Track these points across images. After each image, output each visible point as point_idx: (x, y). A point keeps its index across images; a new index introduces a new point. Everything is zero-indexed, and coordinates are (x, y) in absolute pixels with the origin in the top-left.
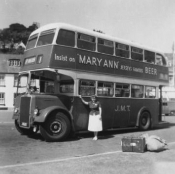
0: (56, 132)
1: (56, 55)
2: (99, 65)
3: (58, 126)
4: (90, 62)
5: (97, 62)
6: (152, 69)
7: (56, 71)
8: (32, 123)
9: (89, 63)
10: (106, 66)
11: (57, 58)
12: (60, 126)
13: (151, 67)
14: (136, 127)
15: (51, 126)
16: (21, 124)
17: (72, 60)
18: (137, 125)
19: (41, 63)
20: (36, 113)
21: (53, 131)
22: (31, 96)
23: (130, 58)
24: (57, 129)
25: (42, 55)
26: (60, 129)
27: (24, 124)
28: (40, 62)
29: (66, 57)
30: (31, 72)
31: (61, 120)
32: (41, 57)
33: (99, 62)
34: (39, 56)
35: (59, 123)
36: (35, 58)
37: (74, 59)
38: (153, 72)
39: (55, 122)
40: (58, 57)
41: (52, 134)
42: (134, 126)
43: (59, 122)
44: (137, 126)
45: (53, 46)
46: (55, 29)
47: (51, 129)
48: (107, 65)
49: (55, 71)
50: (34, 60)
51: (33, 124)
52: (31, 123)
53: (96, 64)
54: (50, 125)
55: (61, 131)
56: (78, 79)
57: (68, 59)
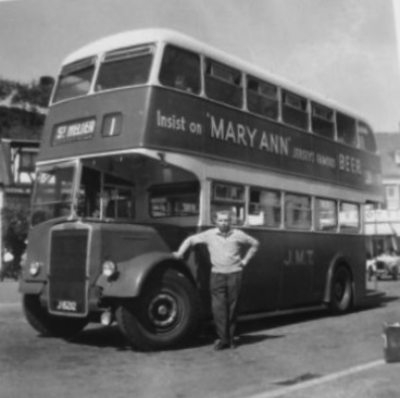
0: (164, 323)
1: (159, 112)
2: (252, 144)
3: (168, 305)
4: (232, 135)
5: (247, 137)
6: (353, 159)
7: (162, 156)
8: (95, 301)
9: (230, 139)
10: (264, 148)
11: (162, 120)
12: (174, 306)
13: (351, 156)
14: (323, 307)
15: (151, 307)
16: (55, 304)
17: (196, 128)
18: (327, 299)
19: (115, 135)
20: (108, 272)
21: (157, 322)
22: (90, 227)
23: (310, 130)
24: (167, 316)
25: (117, 114)
26: (173, 314)
27: (67, 306)
28: (111, 133)
29: (183, 121)
30: (82, 160)
31: (175, 290)
32: (114, 120)
33: (252, 136)
34: (107, 117)
35: (170, 298)
36: (92, 123)
37: (199, 126)
38: (355, 168)
39: (162, 296)
40: (164, 118)
41: (153, 329)
42: (320, 302)
43: (171, 295)
44: (326, 303)
45: (149, 91)
46: (153, 44)
47: (151, 315)
48: (266, 145)
49: (158, 158)
50: (89, 127)
51: (100, 305)
52: (91, 301)
53: (245, 143)
54: (147, 306)
55: (176, 319)
56: (208, 179)
57: (187, 126)
